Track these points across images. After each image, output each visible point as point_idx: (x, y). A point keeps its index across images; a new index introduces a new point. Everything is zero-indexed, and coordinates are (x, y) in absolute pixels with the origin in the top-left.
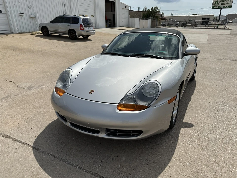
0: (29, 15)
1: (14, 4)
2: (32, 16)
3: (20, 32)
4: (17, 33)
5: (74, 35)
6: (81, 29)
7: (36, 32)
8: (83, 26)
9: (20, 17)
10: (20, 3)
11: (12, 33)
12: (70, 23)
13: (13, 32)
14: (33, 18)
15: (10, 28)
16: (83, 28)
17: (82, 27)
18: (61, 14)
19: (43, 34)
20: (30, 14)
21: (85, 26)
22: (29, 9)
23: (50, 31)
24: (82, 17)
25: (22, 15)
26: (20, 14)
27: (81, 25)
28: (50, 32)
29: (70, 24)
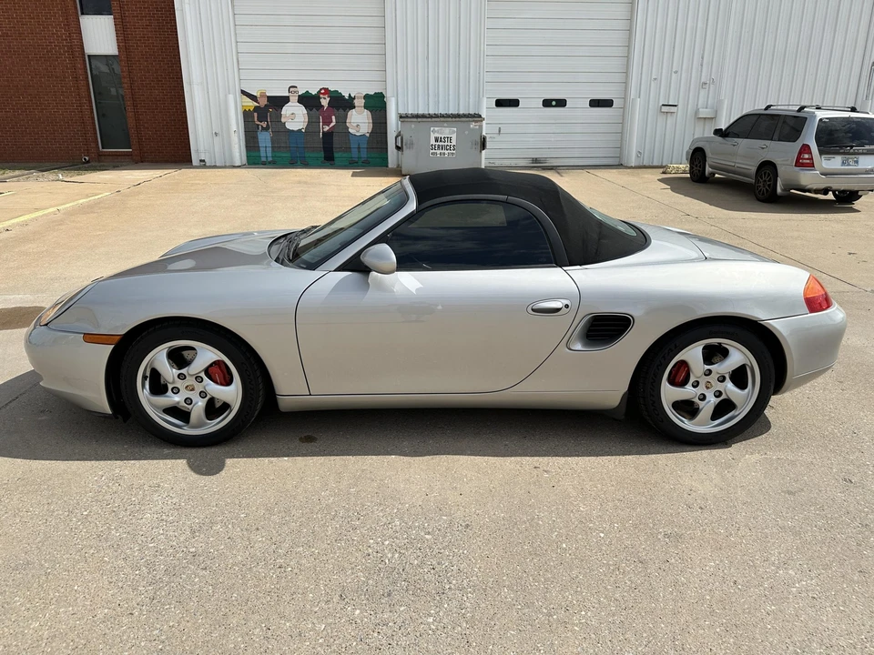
0: (697, 112)
1: (655, 79)
2: (704, 113)
3: (646, 163)
4: (631, 168)
5: (769, 186)
6: (798, 164)
7: (681, 166)
8: (810, 152)
9: (661, 119)
10: (676, 72)
11: (620, 166)
12: (772, 140)
13: (624, 163)
14: (707, 121)
15: (621, 153)
16: (812, 159)
17: (806, 156)
18: (759, 106)
19: (689, 175)
20: (699, 107)
21: (821, 153)
22: (703, 93)
23: (711, 167)
24: (821, 114)
25: (673, 109)
26: (665, 109)
27: (806, 148)
28: (708, 170)
29: (768, 143)
